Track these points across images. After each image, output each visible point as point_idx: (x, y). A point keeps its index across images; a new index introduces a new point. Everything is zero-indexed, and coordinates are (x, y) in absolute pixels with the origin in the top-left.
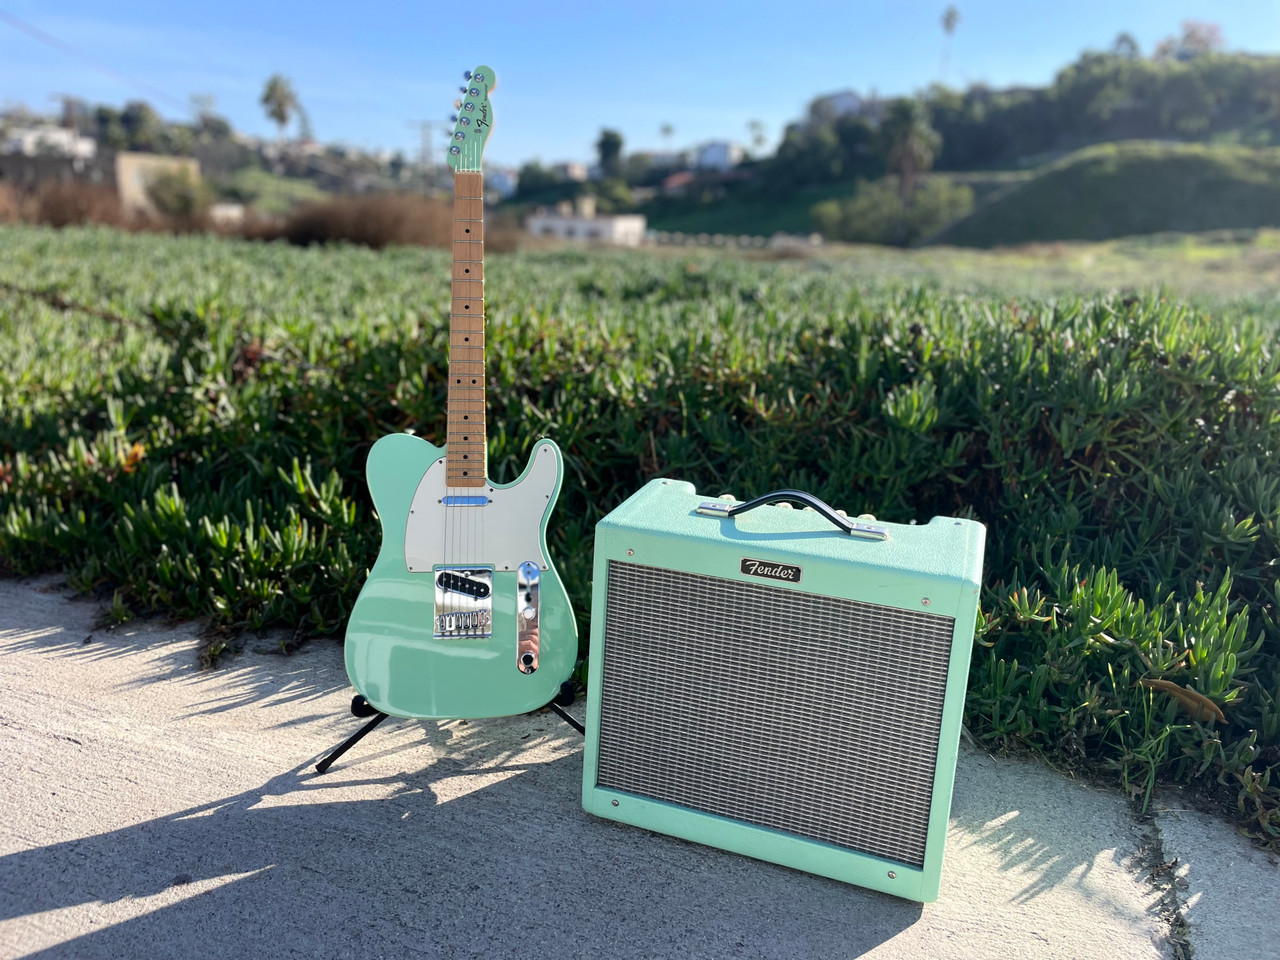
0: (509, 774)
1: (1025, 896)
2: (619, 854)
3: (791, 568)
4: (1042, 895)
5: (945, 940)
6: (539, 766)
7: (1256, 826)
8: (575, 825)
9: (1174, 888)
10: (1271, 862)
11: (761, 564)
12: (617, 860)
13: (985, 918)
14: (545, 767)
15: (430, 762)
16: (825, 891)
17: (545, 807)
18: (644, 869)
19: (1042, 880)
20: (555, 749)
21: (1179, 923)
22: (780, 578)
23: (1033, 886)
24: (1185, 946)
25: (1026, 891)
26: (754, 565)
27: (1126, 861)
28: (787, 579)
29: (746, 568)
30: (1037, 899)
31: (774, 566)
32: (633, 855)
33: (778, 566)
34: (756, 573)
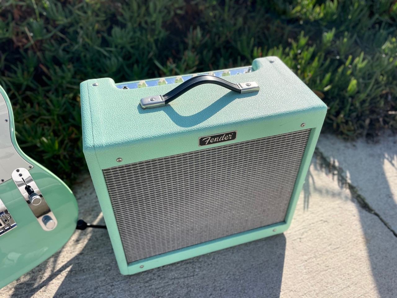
0: (64, 273)
1: (306, 204)
2: (157, 289)
3: (230, 133)
4: (310, 200)
5: (300, 244)
6: (76, 258)
7: (342, 133)
8: (123, 285)
9: (339, 172)
10: (354, 146)
11: (212, 137)
12: (158, 293)
13: (304, 224)
14: (81, 257)
15: (11, 292)
16: (248, 248)
17: (100, 283)
18: (174, 290)
19: (305, 193)
20: (77, 241)
21: (351, 188)
22: (224, 141)
23: (305, 198)
24: (359, 196)
25: (305, 201)
26: (208, 139)
27: (318, 168)
28: (229, 140)
29: (202, 142)
30: (311, 203)
31: (219, 136)
32: (163, 285)
33: (222, 135)
34: (209, 143)
